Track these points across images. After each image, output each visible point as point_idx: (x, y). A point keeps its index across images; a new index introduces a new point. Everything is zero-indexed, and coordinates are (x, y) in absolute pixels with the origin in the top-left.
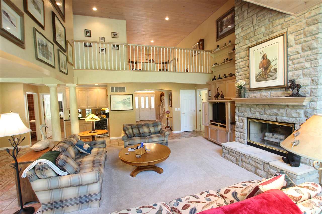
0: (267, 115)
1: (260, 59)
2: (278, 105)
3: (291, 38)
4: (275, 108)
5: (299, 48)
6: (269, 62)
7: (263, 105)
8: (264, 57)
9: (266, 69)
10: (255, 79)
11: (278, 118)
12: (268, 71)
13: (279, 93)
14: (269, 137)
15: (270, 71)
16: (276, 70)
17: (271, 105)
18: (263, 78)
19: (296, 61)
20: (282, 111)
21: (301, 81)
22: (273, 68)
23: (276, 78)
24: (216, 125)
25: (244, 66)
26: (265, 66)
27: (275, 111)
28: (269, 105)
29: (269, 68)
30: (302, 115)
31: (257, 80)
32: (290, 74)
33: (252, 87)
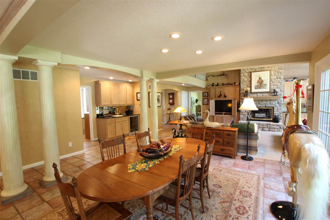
0: (261, 104)
1: (258, 79)
2: (266, 100)
3: (272, 72)
4: (264, 101)
5: (275, 77)
6: (262, 81)
7: (258, 100)
8: (260, 78)
9: (261, 84)
10: (254, 88)
11: (266, 105)
12: (262, 85)
13: (267, 95)
14: (257, 115)
15: (263, 85)
16: (266, 85)
17: (263, 100)
18: (259, 87)
19: (274, 82)
20: (269, 102)
21: (277, 90)
22: (264, 84)
23: (266, 88)
24: (222, 114)
25: (247, 81)
26: (260, 82)
27: (265, 102)
28: (261, 100)
29: (263, 84)
30: (277, 103)
31: (256, 89)
32: (272, 87)
33: (253, 91)
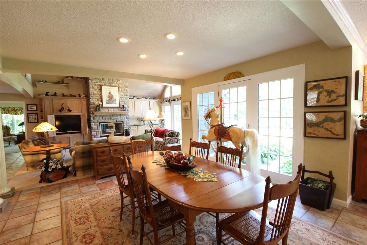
0: (112, 119)
1: (108, 94)
2: (117, 115)
3: (120, 89)
4: (115, 116)
5: (123, 94)
6: (112, 96)
7: (109, 115)
8: (110, 93)
9: (111, 98)
10: (105, 102)
11: (117, 120)
12: (112, 100)
13: (117, 110)
14: (108, 131)
15: (113, 100)
16: (116, 100)
17: (114, 115)
18: (110, 102)
19: (122, 98)
20: (119, 117)
21: (125, 106)
22: (114, 99)
23: (116, 103)
24: (68, 133)
25: (97, 94)
26: (111, 97)
27: (116, 117)
28: (112, 115)
29: (113, 99)
30: (125, 118)
31: (107, 103)
32: (121, 102)
33: (104, 106)
